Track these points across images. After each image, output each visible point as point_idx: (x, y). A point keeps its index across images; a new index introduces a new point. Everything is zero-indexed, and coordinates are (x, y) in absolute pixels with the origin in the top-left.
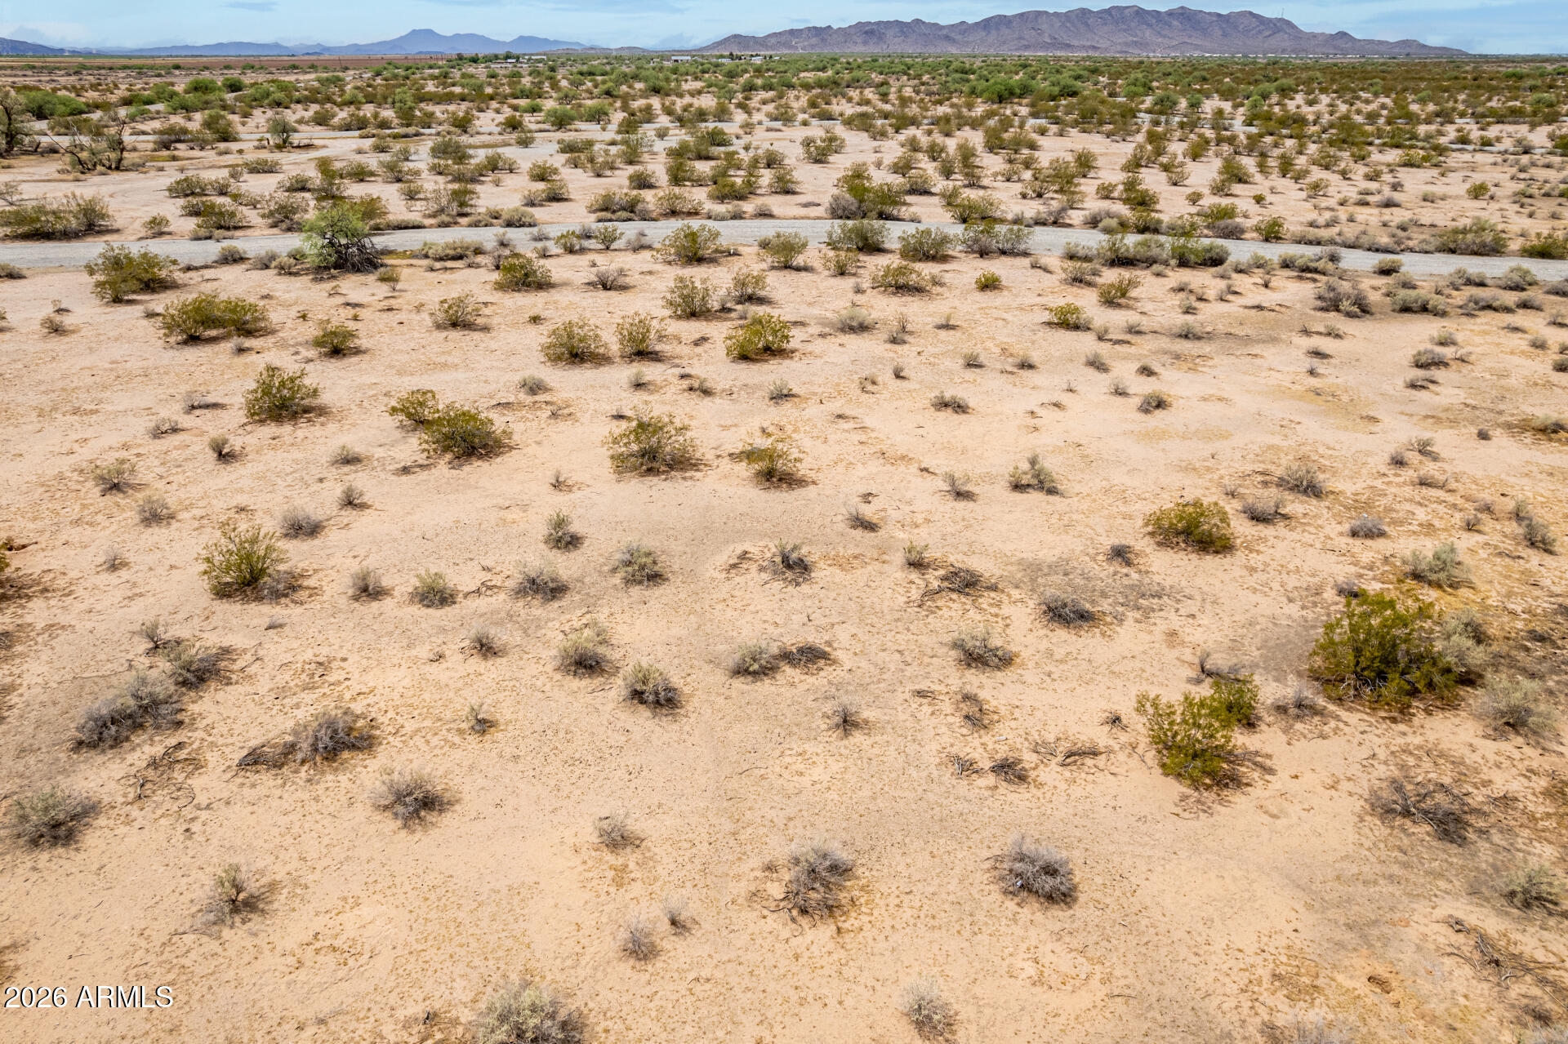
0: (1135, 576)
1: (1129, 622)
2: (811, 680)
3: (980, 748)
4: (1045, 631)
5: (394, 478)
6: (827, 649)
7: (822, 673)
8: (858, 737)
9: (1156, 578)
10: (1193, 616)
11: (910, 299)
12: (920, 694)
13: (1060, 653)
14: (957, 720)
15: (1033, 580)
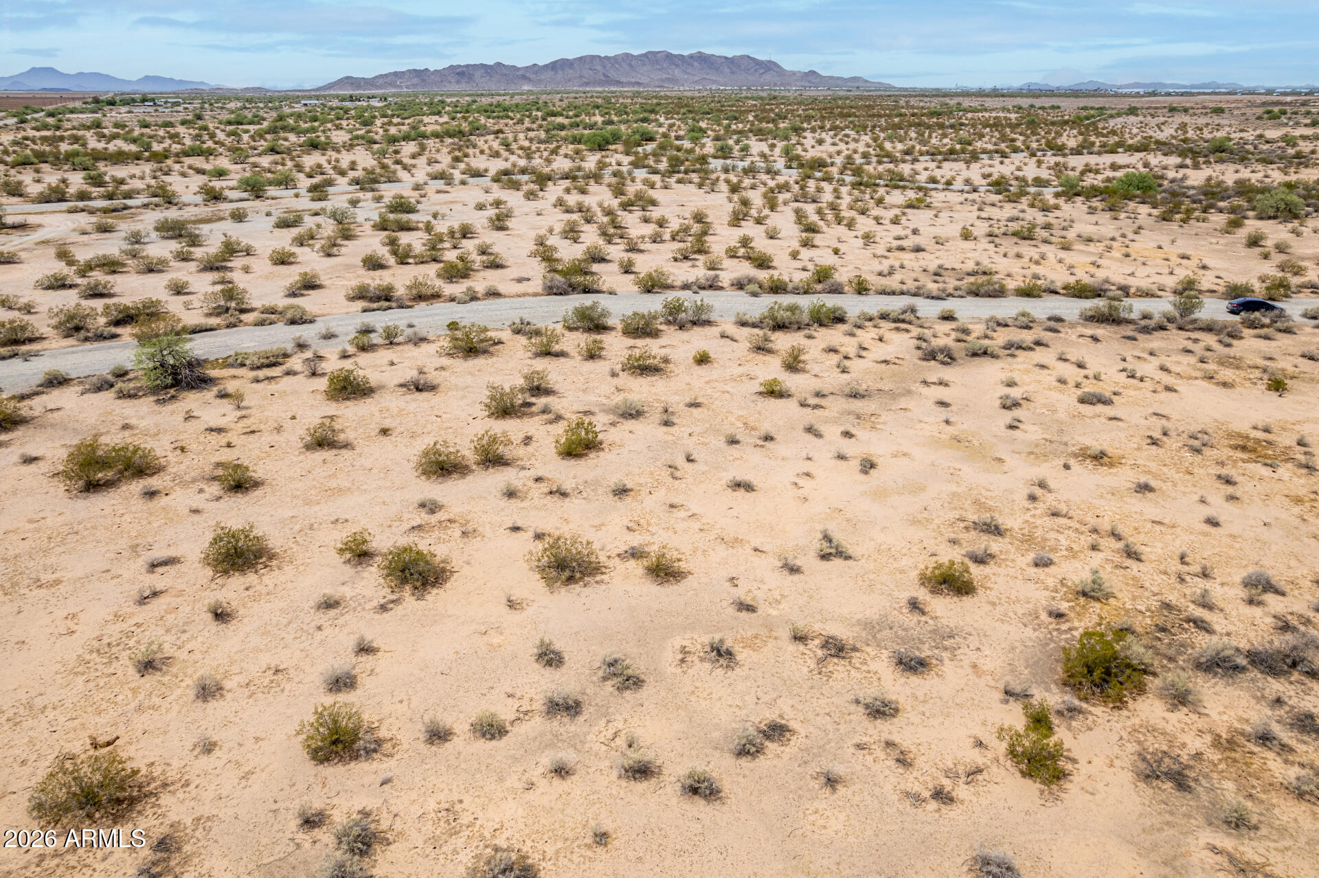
0: (931, 622)
1: (946, 661)
2: (787, 749)
3: (916, 782)
4: (903, 680)
5: (377, 616)
6: (783, 722)
7: (792, 743)
8: (841, 790)
9: (945, 621)
10: (978, 649)
11: (654, 378)
12: (860, 747)
13: (920, 695)
14: (892, 763)
15: (874, 637)
